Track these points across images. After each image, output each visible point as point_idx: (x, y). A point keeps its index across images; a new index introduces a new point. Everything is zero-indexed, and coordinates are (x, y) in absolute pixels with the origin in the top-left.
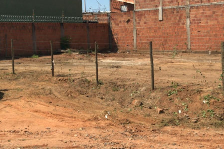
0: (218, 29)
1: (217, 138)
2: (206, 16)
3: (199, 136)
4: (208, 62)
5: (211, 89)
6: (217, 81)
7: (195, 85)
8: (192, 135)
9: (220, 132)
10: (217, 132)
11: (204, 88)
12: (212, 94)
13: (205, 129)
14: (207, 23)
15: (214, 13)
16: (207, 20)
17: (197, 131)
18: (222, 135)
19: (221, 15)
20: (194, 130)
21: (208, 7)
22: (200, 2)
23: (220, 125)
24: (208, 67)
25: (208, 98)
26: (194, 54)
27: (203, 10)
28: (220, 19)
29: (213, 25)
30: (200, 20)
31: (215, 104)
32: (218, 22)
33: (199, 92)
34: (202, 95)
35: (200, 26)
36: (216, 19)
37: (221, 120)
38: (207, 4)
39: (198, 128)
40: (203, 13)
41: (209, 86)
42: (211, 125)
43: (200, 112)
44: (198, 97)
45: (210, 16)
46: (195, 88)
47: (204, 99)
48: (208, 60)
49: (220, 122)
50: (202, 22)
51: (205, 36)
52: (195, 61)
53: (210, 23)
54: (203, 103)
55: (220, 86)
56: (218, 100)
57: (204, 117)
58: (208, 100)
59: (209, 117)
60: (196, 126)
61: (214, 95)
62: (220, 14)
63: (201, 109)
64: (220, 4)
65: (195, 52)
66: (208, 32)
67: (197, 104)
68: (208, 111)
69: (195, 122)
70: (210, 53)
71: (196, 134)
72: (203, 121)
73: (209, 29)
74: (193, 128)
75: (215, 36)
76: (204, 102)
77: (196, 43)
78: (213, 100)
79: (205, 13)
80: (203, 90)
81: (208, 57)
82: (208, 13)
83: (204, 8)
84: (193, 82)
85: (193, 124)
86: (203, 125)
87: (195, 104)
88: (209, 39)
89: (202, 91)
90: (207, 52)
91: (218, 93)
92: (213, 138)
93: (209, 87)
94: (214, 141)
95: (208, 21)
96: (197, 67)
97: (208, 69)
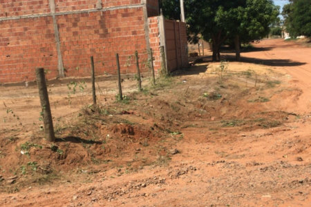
0: (34, 51)
1: (43, 199)
2: (16, 34)
3: (19, 201)
4: (25, 97)
5: (30, 133)
6: (38, 121)
7: (9, 132)
8: (9, 202)
9: (46, 191)
10: (43, 190)
11: (21, 133)
12: (32, 140)
13: (27, 189)
14: (18, 43)
15: (26, 29)
16: (18, 39)
17: (15, 195)
18: (49, 193)
19: (37, 32)
20: (11, 195)
21: (17, 21)
22: (5, 14)
23: (47, 181)
24: (25, 104)
25: (27, 147)
26: (5, 88)
27: (11, 26)
28: (35, 38)
29: (26, 46)
30: (7, 40)
31: (37, 153)
32: (33, 42)
33: (14, 140)
34: (18, 144)
35: (9, 49)
36: (30, 38)
37: (48, 173)
38: (14, 17)
39: (17, 190)
40: (10, 30)
41: (28, 129)
42: (35, 182)
43: (18, 167)
44: (14, 147)
45: (20, 34)
46: (9, 135)
47: (22, 148)
48: (25, 94)
49: (45, 176)
50: (10, 42)
51: (17, 61)
52: (6, 98)
53: (22, 43)
54: (21, 154)
55: (42, 127)
56: (41, 147)
57: (25, 173)
58: (27, 149)
59: (31, 172)
60: (14, 189)
61: (35, 141)
62: (34, 30)
63: (19, 163)
64: (33, 17)
65: (7, 85)
66: (21, 56)
67: (13, 158)
68: (29, 164)
69: (13, 183)
70: (27, 85)
71: (15, 199)
72: (23, 179)
73: (22, 52)
74: (9, 192)
75: (32, 60)
76: (22, 152)
77: (5, 72)
78: (34, 148)
79: (14, 30)
80: (19, 136)
81: (25, 91)
82: (18, 29)
83: (11, 23)
84: (5, 128)
85: (9, 186)
86: (24, 185)
87: (10, 158)
88: (24, 66)
89: (18, 138)
90: (23, 84)
91: (40, 138)
92: (38, 200)
93: (27, 132)
94: (40, 203)
95: (20, 41)
96: (9, 106)
97: (25, 107)
